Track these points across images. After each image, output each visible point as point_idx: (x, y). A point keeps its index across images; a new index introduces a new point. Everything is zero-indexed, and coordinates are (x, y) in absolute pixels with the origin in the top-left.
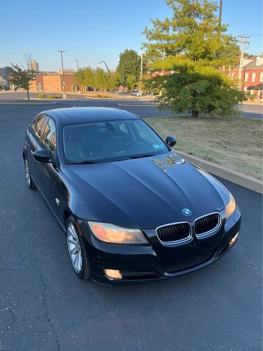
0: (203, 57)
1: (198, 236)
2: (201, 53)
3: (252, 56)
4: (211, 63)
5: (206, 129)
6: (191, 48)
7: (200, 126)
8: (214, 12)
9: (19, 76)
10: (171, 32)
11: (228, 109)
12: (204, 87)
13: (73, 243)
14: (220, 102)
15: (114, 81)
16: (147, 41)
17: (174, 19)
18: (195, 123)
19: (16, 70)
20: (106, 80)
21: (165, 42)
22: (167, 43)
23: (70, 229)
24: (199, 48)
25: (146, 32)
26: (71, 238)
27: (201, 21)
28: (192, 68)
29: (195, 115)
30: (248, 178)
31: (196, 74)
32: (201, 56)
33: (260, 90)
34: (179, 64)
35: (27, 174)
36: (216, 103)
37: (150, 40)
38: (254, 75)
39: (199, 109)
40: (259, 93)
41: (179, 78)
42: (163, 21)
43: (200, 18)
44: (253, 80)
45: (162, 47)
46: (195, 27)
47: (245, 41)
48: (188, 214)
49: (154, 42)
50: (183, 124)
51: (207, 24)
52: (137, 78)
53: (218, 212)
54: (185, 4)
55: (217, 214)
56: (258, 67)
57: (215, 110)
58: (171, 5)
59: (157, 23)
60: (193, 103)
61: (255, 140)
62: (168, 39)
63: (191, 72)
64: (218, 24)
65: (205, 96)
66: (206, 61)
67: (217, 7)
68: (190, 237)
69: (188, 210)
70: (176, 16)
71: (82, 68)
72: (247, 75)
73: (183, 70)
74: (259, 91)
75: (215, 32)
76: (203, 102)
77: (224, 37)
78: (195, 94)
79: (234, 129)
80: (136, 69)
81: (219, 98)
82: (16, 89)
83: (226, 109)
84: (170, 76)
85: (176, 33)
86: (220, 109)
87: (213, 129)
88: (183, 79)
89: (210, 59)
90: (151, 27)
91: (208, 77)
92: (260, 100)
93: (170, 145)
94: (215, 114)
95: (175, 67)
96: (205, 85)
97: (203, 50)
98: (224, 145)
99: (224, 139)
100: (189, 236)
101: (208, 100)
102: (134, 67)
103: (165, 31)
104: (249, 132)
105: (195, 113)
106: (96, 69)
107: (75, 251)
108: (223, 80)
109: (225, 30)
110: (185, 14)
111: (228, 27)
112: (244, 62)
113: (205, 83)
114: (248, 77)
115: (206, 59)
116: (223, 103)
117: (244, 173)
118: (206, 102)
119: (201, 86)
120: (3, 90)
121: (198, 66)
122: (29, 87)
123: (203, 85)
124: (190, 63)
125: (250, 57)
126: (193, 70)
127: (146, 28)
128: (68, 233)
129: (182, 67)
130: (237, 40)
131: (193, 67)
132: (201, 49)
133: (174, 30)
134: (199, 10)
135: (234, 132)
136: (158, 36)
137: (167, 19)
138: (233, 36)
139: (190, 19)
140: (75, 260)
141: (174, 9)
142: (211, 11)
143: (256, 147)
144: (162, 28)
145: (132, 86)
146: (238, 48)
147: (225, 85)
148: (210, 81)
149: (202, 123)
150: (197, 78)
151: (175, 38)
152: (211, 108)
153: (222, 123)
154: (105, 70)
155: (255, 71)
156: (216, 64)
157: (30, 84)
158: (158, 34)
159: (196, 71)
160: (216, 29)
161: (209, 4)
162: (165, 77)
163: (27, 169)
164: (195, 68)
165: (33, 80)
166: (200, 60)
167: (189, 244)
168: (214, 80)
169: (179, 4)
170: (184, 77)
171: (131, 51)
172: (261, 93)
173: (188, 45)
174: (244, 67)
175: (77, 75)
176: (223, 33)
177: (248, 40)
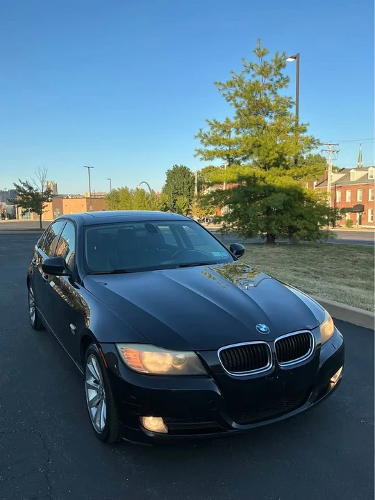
0: (277, 165)
1: (283, 365)
2: (274, 159)
3: (344, 169)
4: (288, 172)
5: (287, 256)
6: (261, 153)
7: (279, 253)
8: (288, 109)
9: (30, 196)
10: (233, 135)
11: (315, 230)
12: (280, 201)
13: (93, 388)
14: (304, 221)
15: (159, 204)
16: (202, 147)
17: (236, 118)
18: (271, 250)
19: (26, 189)
20: (148, 203)
21: (226, 148)
22: (228, 149)
23: (89, 366)
24: (271, 153)
25: (200, 135)
26: (91, 382)
27: (273, 121)
28: (263, 179)
29: (271, 239)
30: (351, 308)
31: (269, 186)
32: (274, 164)
33: (359, 212)
34: (245, 174)
35: (31, 309)
36: (299, 224)
37: (206, 145)
38: (348, 193)
39: (276, 232)
40: (358, 217)
41: (245, 191)
42: (222, 121)
43: (271, 117)
44: (348, 200)
45: (222, 154)
46: (264, 127)
47: (333, 149)
48: (264, 330)
49: (211, 148)
50: (254, 251)
51: (280, 124)
52: (190, 201)
53: (309, 332)
54: (250, 99)
55: (307, 333)
56: (353, 182)
57: (298, 232)
58: (232, 102)
59: (216, 125)
60: (267, 224)
61: (357, 271)
62: (230, 144)
63: (262, 184)
64: (294, 123)
65: (282, 214)
66: (280, 170)
67: (293, 103)
68: (270, 365)
69: (264, 326)
70: (239, 114)
71: (117, 189)
72: (339, 194)
73: (251, 180)
74: (358, 214)
75: (291, 134)
76: (281, 222)
77: (303, 140)
78: (268, 211)
79: (327, 257)
80: (189, 189)
81: (301, 217)
82: (24, 214)
83: (313, 231)
84: (234, 189)
85: (240, 136)
86: (305, 231)
87: (297, 257)
88: (252, 192)
89: (287, 168)
90: (207, 129)
91: (286, 189)
92: (360, 226)
93: (236, 254)
94: (298, 238)
95: (240, 177)
96: (282, 199)
97: (277, 155)
98: (313, 275)
99: (313, 269)
100: (268, 364)
101: (287, 220)
102: (186, 187)
103: (226, 135)
104: (348, 260)
105: (270, 237)
106: (134, 189)
107: (97, 402)
108: (306, 194)
109: (305, 131)
110: (250, 113)
111: (308, 127)
112: (334, 177)
113: (281, 197)
114: (340, 196)
115: (281, 167)
116: (308, 223)
117: (345, 302)
118: (284, 222)
119: (276, 201)
120: (6, 219)
121: (270, 176)
122: (43, 210)
123: (279, 199)
124: (260, 172)
125: (341, 171)
126: (264, 181)
127: (201, 130)
128: (87, 374)
129: (250, 177)
130: (321, 142)
131: (265, 178)
132: (273, 155)
133: (238, 133)
134: (269, 106)
135: (327, 260)
136: (217, 140)
137: (227, 119)
138: (316, 138)
139: (258, 118)
140: (96, 413)
141: (237, 106)
142: (284, 108)
143: (359, 279)
144: (220, 131)
145: (183, 210)
146: (324, 160)
147: (309, 200)
148: (288, 194)
149: (282, 250)
150: (270, 190)
151: (238, 142)
152: (292, 230)
153: (309, 250)
154: (147, 191)
155: (349, 188)
156: (295, 174)
157: (44, 207)
158: (215, 138)
159: (269, 183)
160: (292, 130)
161: (282, 99)
162: (228, 192)
163: (31, 301)
164: (267, 179)
165: (48, 201)
166: (273, 168)
167: (269, 376)
168: (292, 193)
169: (242, 100)
170: (252, 190)
171: (181, 166)
172: (360, 216)
173: (255, 150)
174: (335, 184)
175: (109, 197)
176: (301, 135)
177: (337, 148)
